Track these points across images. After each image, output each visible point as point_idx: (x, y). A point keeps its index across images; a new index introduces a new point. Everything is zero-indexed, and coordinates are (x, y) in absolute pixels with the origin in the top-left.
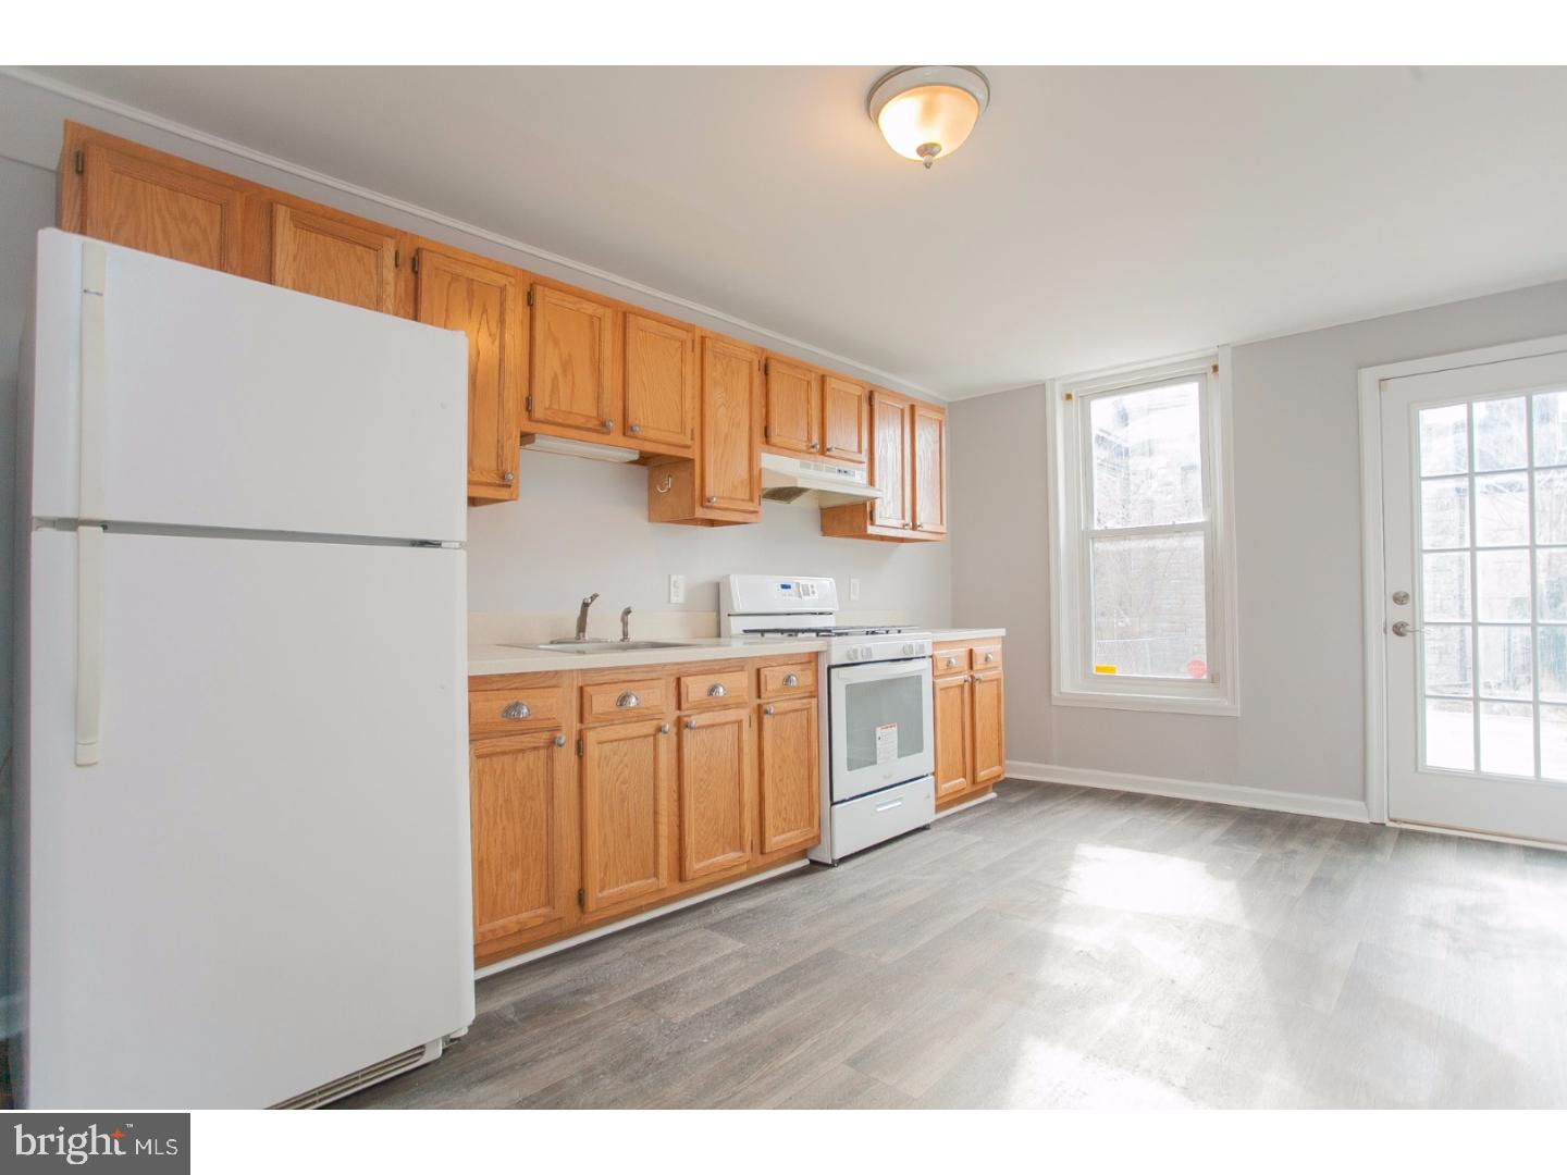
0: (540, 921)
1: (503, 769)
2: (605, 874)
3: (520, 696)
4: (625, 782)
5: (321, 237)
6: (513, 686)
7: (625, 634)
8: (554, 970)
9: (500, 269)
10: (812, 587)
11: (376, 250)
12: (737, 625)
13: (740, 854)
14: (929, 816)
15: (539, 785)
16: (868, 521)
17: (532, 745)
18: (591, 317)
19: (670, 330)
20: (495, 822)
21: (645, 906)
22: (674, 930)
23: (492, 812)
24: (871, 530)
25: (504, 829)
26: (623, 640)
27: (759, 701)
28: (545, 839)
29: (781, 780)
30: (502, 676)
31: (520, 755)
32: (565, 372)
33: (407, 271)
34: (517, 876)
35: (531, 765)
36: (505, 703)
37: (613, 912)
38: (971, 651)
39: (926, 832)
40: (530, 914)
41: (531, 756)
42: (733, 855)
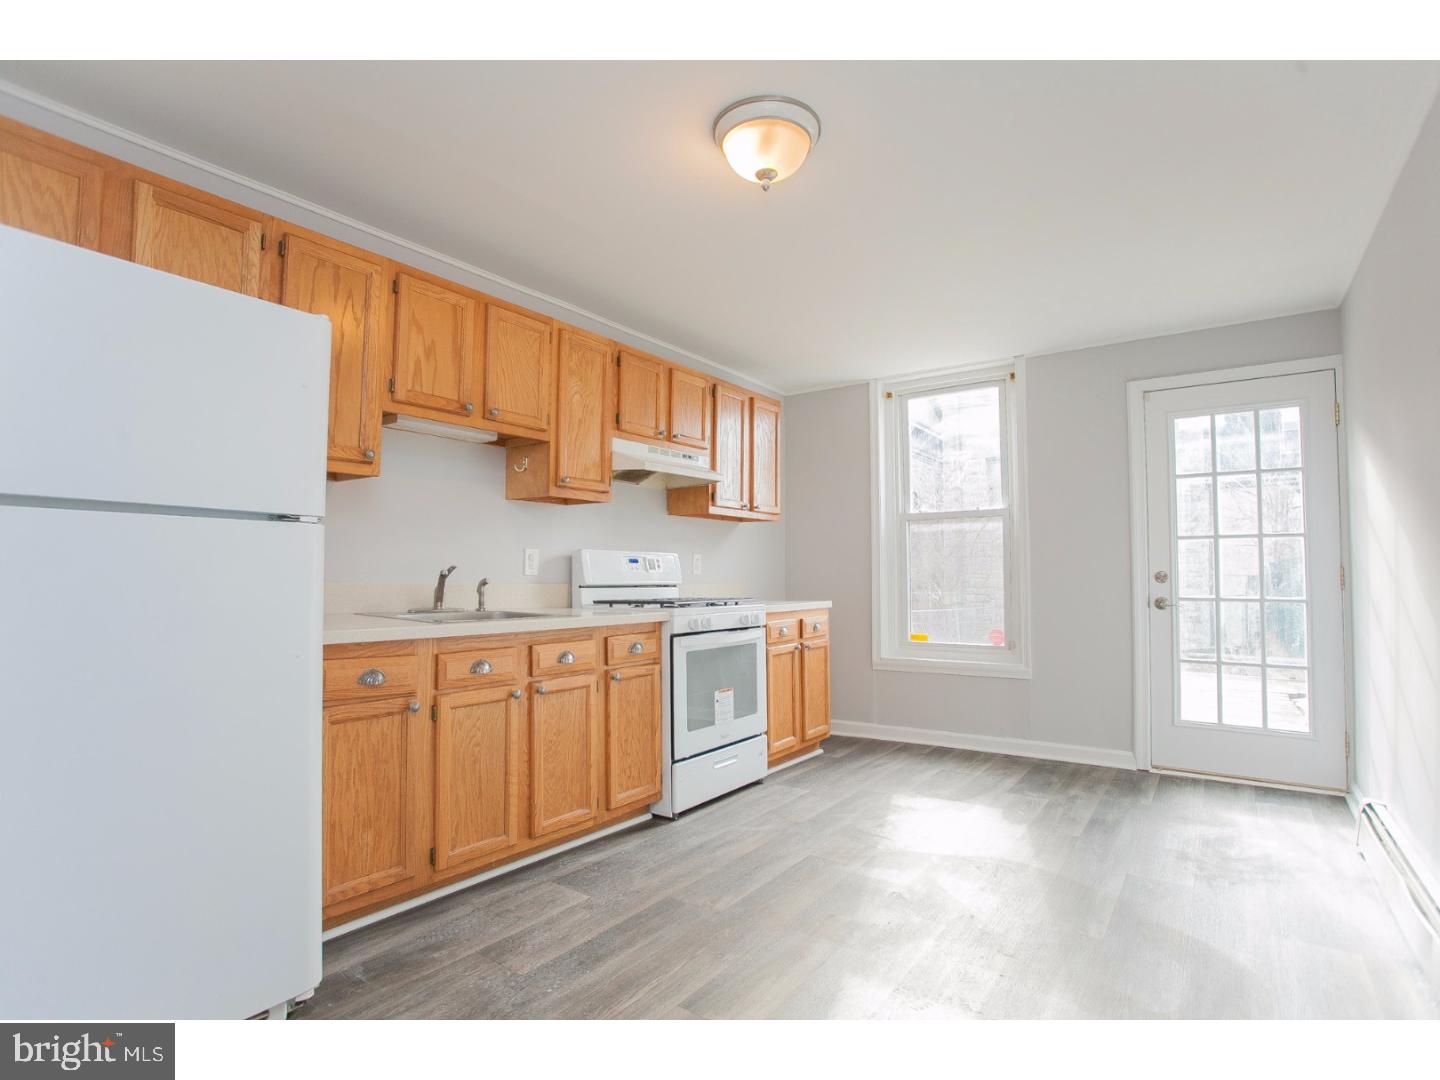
0: (392, 880)
1: (358, 736)
2: (456, 833)
3: (375, 663)
4: (478, 745)
5: (185, 216)
6: (370, 654)
7: (481, 603)
8: (405, 928)
9: (366, 257)
10: (658, 561)
11: (242, 231)
12: (587, 597)
13: (587, 811)
14: (762, 772)
15: (393, 749)
16: (710, 503)
17: (386, 711)
18: (454, 307)
19: (529, 322)
20: (348, 786)
21: (496, 862)
22: (523, 885)
23: (345, 777)
24: (712, 510)
25: (357, 792)
26: (478, 610)
27: (606, 668)
28: (397, 801)
29: (626, 740)
30: (359, 644)
31: (375, 721)
32: (428, 356)
33: (273, 255)
34: (369, 837)
35: (385, 729)
36: (361, 672)
37: (465, 868)
38: (801, 621)
39: (760, 786)
40: (383, 874)
41: (386, 721)
42: (580, 812)
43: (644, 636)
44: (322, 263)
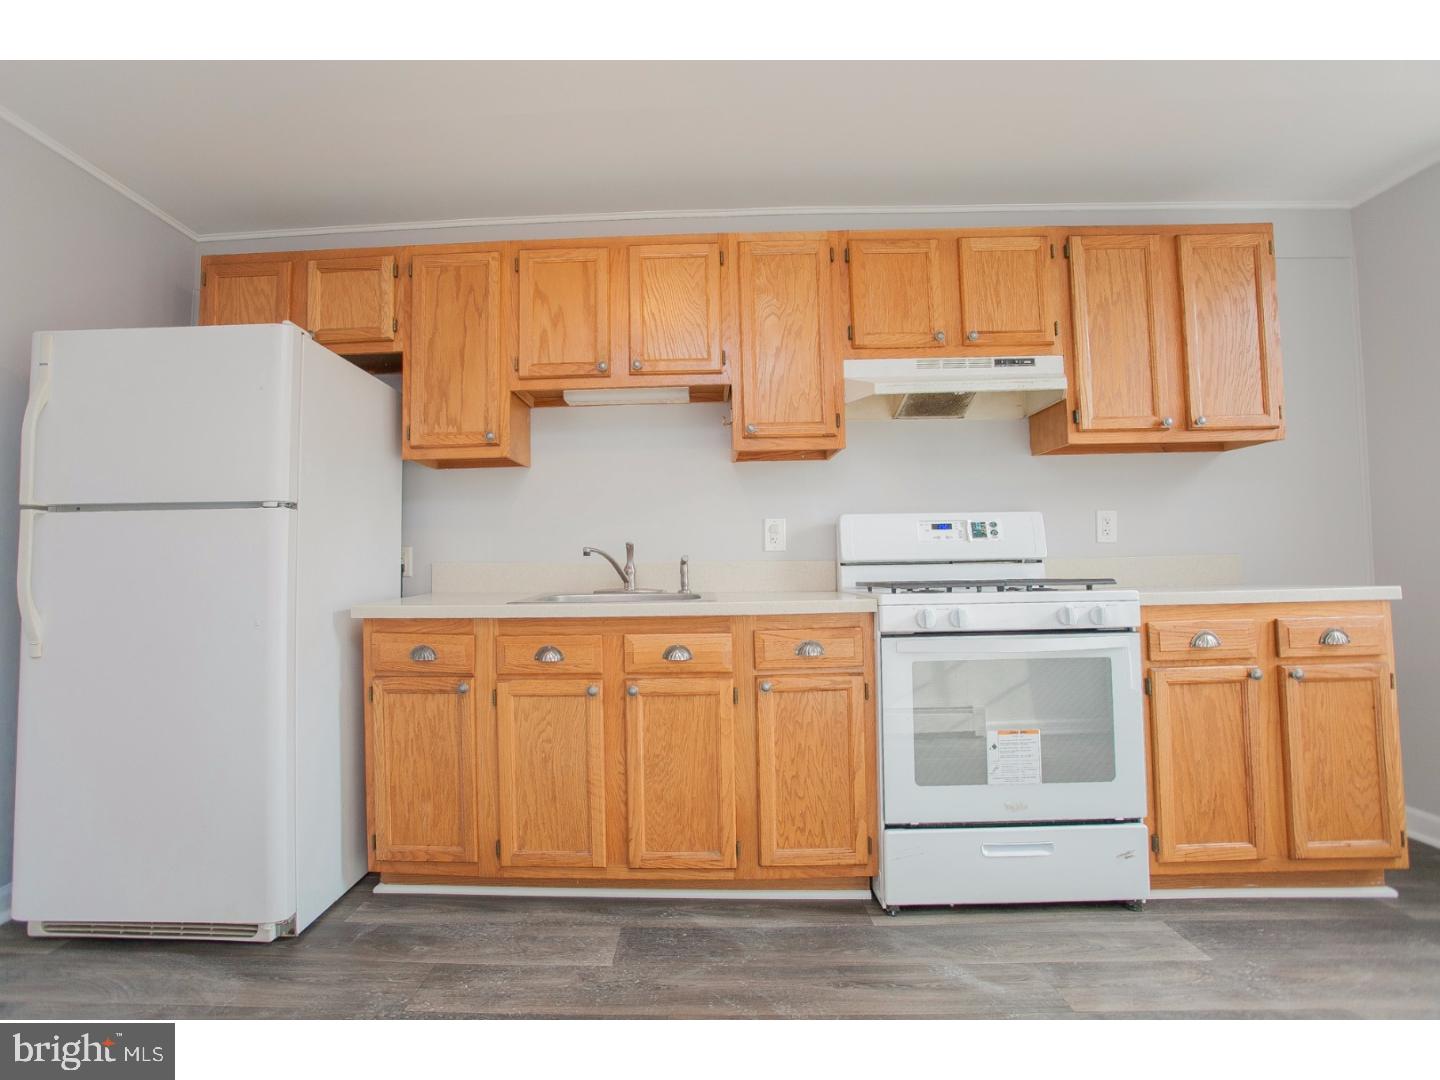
0: (449, 859)
1: (413, 707)
2: (525, 832)
3: (428, 640)
4: (549, 741)
6: (424, 630)
7: (683, 585)
8: (456, 911)
10: (994, 525)
11: (377, 268)
12: (849, 577)
13: (715, 856)
15: (449, 728)
16: (1071, 426)
17: (438, 688)
18: (585, 263)
19: (685, 249)
20: (406, 755)
23: (403, 745)
24: (1074, 438)
25: (415, 761)
27: (756, 673)
28: (456, 781)
29: (795, 777)
30: (415, 620)
31: (430, 696)
32: (555, 325)
33: (404, 279)
34: (429, 808)
35: (441, 705)
36: (412, 647)
40: (441, 848)
41: (441, 698)
42: (704, 855)
43: (827, 633)
44: (444, 269)
